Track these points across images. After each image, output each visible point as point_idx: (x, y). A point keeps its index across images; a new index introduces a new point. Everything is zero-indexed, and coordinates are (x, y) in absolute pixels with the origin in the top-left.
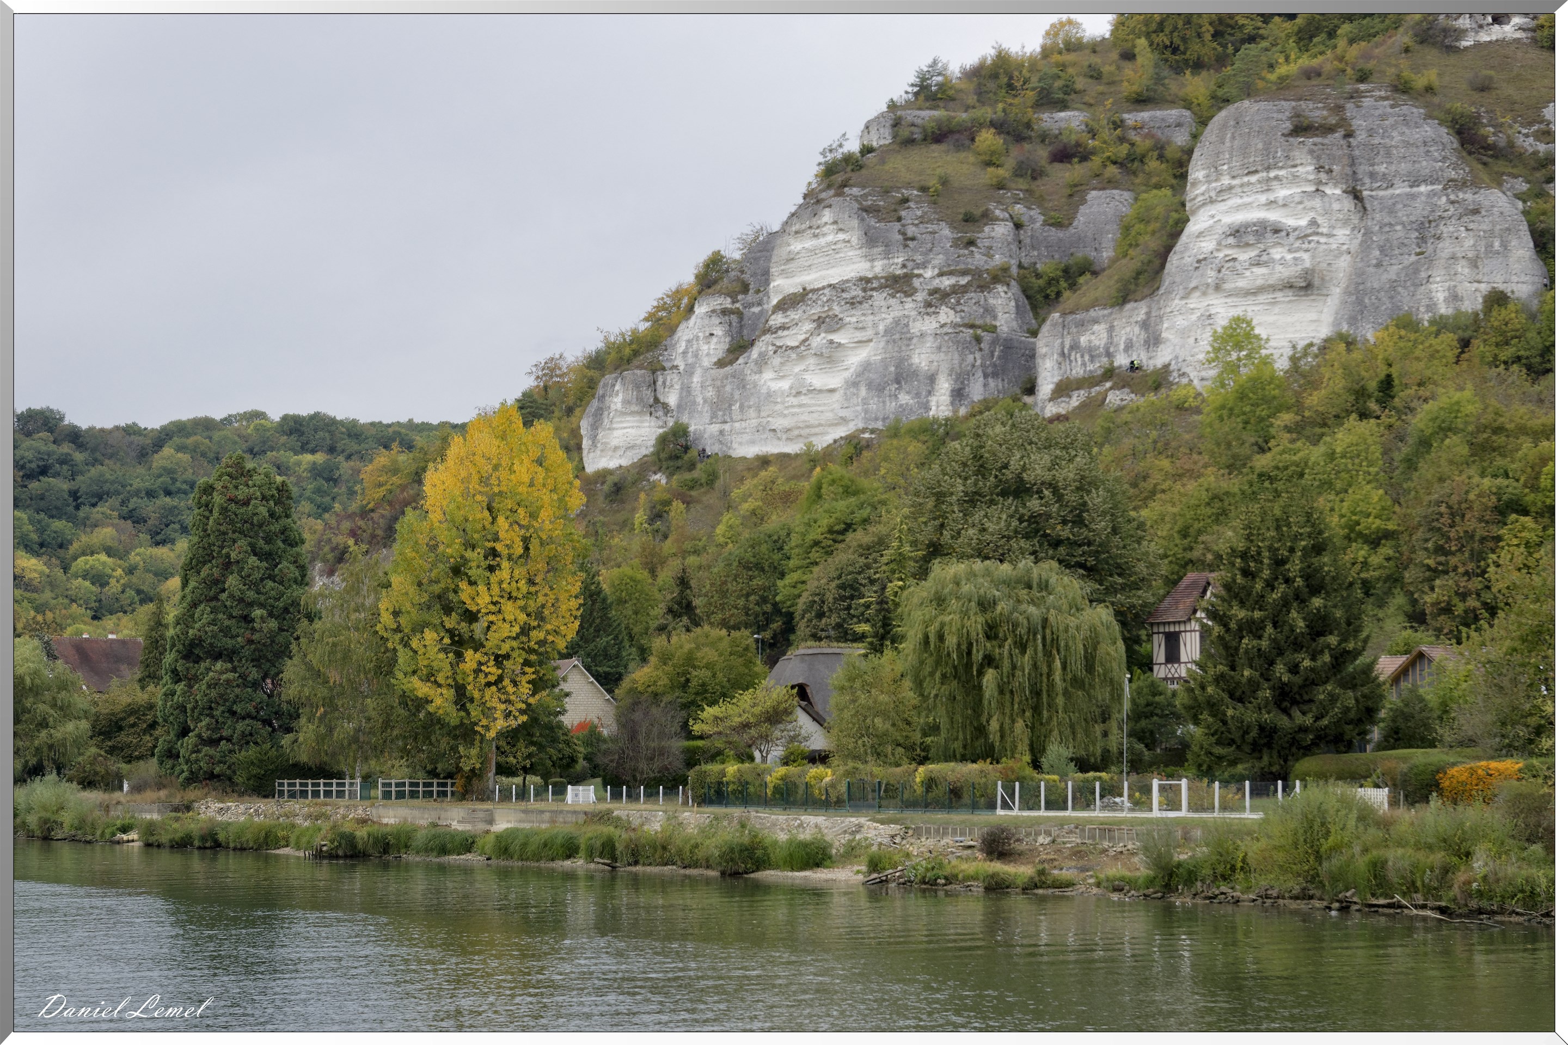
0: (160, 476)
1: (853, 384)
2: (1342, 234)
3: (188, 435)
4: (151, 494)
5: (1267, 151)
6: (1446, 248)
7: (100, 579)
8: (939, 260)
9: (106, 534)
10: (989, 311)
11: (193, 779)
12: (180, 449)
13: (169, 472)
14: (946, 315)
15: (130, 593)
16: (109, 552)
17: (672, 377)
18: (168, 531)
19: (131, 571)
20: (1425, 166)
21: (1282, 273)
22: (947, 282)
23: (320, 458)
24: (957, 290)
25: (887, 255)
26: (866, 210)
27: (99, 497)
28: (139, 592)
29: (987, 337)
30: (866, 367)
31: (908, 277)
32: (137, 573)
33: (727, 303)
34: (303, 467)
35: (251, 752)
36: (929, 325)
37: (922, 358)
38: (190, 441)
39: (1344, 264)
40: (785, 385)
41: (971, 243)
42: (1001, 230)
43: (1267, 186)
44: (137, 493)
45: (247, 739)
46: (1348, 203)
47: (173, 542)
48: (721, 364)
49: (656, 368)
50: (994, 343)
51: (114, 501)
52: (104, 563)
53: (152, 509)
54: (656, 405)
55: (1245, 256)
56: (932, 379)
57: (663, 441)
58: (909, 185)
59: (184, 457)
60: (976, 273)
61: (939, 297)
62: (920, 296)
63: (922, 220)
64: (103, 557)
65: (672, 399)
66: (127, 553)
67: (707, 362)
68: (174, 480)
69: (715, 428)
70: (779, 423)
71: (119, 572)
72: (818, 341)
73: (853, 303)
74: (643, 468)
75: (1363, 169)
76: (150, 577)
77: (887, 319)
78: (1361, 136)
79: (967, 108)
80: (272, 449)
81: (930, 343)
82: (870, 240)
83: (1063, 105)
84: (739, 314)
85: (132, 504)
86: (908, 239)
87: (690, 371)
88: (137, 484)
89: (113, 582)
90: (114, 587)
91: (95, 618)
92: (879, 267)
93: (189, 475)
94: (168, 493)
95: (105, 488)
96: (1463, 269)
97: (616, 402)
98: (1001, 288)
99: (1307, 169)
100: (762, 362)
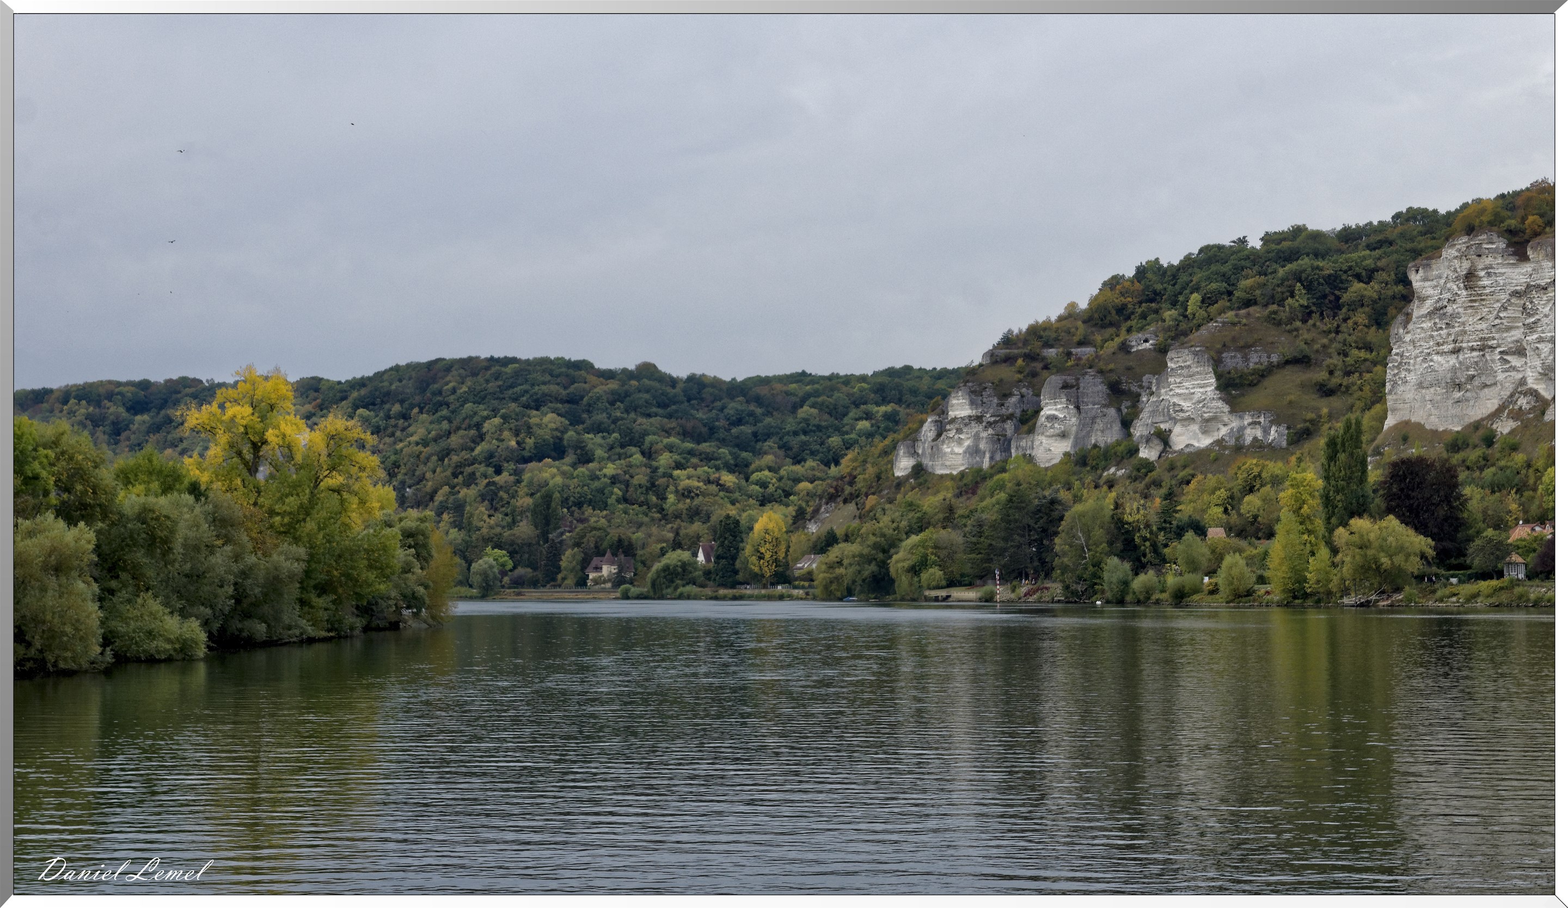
0: (800, 423)
1: (965, 452)
2: (1074, 420)
3: (819, 396)
4: (796, 433)
5: (1055, 394)
6: (1096, 427)
7: (764, 485)
8: (991, 411)
9: (769, 459)
10: (1004, 429)
11: (719, 585)
12: (812, 406)
13: (806, 420)
14: (990, 431)
15: (780, 491)
16: (770, 469)
17: (920, 444)
18: (804, 454)
19: (780, 479)
20: (1097, 399)
21: (1057, 431)
22: (993, 419)
23: (888, 408)
24: (995, 422)
25: (976, 408)
26: (972, 392)
27: (768, 436)
28: (784, 491)
29: (1002, 439)
30: (969, 447)
31: (982, 417)
32: (783, 481)
33: (937, 418)
34: (880, 414)
35: (731, 580)
36: (984, 434)
37: (982, 446)
38: (820, 400)
39: (1074, 428)
40: (949, 450)
41: (1003, 405)
42: (1013, 400)
43: (1055, 404)
44: (788, 433)
45: (730, 576)
46: (1075, 411)
47: (805, 460)
48: (934, 440)
49: (915, 440)
50: (1005, 441)
51: (775, 438)
52: (766, 476)
53: (795, 442)
54: (914, 454)
55: (1049, 425)
56: (984, 453)
57: (914, 467)
58: (989, 381)
59: (814, 411)
60: (1001, 416)
61: (990, 424)
62: (984, 424)
63: (989, 396)
64: (766, 473)
65: (920, 452)
66: (779, 468)
67: (930, 439)
68: (808, 425)
69: (931, 463)
70: (948, 463)
71: (774, 480)
72: (956, 437)
73: (966, 425)
74: (907, 477)
75: (1080, 400)
76: (790, 483)
77: (975, 430)
78: (1081, 389)
79: (1019, 348)
80: (865, 403)
81: (984, 441)
82: (972, 403)
83: (1052, 346)
84: (941, 422)
85: (786, 438)
86: (983, 403)
87: (925, 443)
88: (788, 428)
89: (771, 486)
90: (771, 489)
91: (761, 505)
92: (974, 413)
93: (816, 422)
94: (805, 433)
95: (772, 430)
96: (1099, 433)
97: (901, 452)
98: (1009, 421)
99: (1064, 400)
100: (943, 442)
